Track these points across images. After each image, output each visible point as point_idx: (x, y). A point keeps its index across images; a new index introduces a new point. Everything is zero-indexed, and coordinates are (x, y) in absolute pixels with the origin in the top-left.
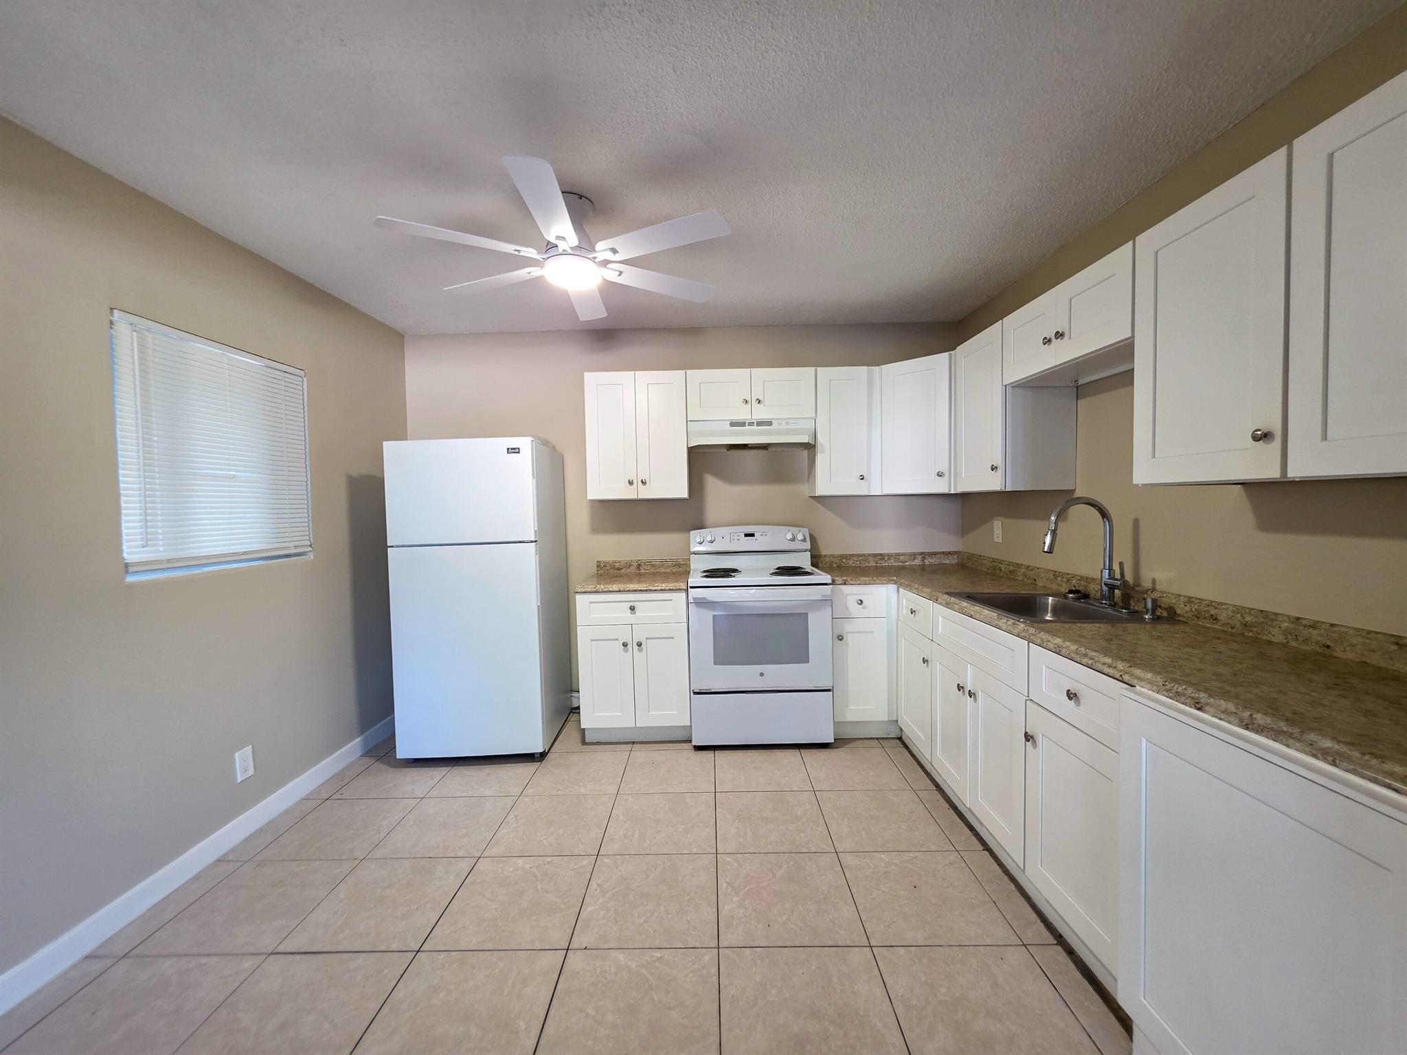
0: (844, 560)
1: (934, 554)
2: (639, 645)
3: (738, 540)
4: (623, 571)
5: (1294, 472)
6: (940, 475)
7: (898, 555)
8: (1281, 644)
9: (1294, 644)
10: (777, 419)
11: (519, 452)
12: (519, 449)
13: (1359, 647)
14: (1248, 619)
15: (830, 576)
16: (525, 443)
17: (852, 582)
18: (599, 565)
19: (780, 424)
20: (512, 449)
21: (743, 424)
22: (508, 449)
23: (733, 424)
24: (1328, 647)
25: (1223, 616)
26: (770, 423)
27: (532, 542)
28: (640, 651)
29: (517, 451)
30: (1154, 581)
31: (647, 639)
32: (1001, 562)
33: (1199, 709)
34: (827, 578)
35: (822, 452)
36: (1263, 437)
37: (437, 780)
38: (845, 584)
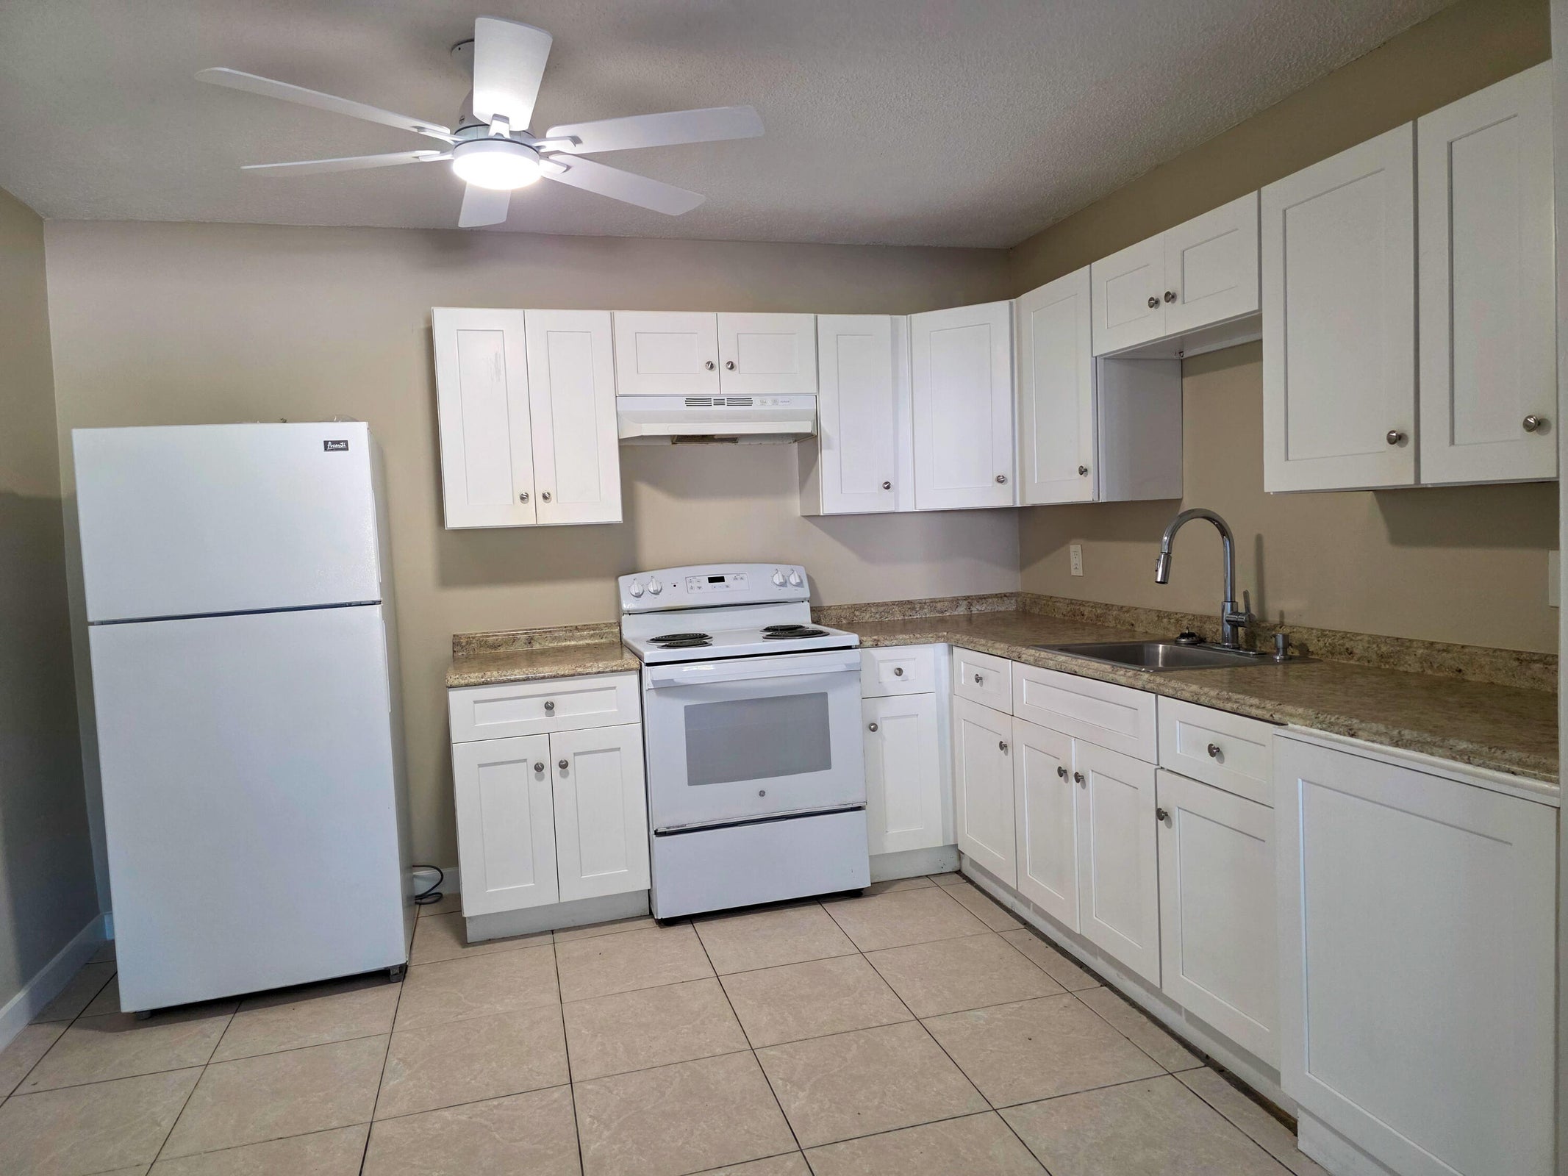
0: (857, 613)
1: (982, 598)
2: (564, 765)
3: (700, 588)
4: (502, 650)
5: (1428, 479)
6: (1001, 480)
7: (934, 601)
8: (1417, 673)
9: (1430, 672)
10: (758, 395)
11: (347, 449)
12: (346, 442)
13: (1487, 667)
14: (1384, 649)
15: (856, 635)
16: (358, 433)
17: (887, 643)
18: (457, 642)
19: (763, 403)
20: (333, 443)
21: (704, 402)
22: (326, 443)
23: (690, 402)
24: (1460, 671)
25: (1358, 650)
26: (748, 401)
27: (374, 603)
28: (564, 775)
29: (343, 446)
30: (1282, 615)
31: (575, 754)
32: (1083, 603)
33: (1352, 736)
34: (852, 639)
35: (829, 448)
36: (1397, 439)
37: (215, 1036)
38: (877, 646)
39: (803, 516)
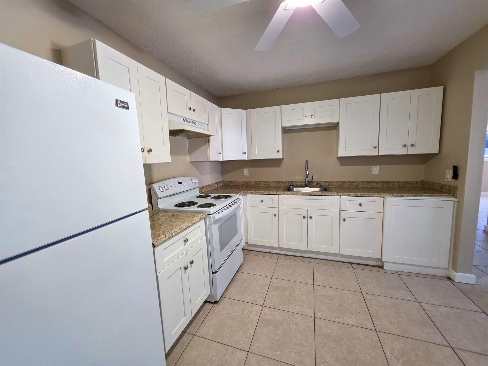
2: (192, 262)
6: (245, 153)
7: (212, 184)
11: (128, 108)
13: (362, 184)
14: (340, 184)
19: (198, 125)
20: (121, 102)
21: (187, 121)
23: (184, 120)
24: (357, 185)
25: (335, 184)
26: (195, 123)
28: (193, 266)
33: (403, 196)
39: (190, 162)
